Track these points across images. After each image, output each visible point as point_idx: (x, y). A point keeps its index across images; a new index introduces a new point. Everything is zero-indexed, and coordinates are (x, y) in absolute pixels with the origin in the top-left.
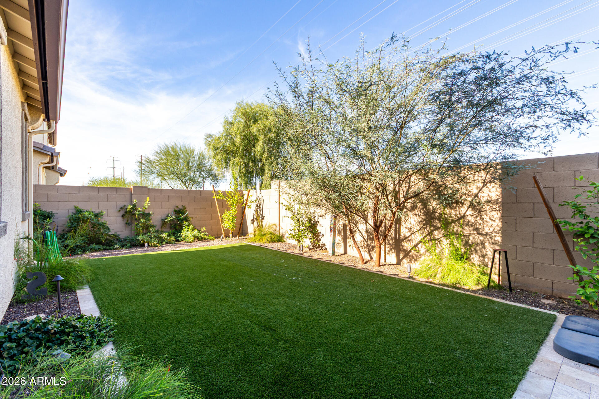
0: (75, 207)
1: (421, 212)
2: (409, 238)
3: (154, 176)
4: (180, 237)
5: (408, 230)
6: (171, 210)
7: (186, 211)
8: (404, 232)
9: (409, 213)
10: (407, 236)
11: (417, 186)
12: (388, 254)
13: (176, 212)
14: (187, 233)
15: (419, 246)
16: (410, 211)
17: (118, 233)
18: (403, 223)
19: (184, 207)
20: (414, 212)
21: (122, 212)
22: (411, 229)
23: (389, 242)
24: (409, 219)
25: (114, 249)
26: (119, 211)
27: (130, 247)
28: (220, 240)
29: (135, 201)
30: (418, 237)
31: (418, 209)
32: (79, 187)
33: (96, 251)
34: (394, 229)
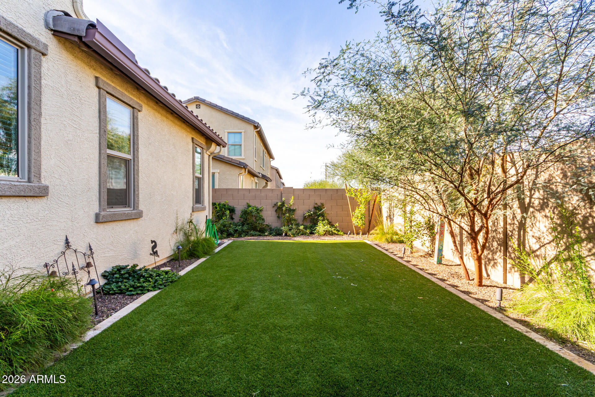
0: (247, 204)
1: (554, 213)
2: (538, 253)
3: (338, 177)
4: (315, 230)
5: (535, 241)
6: (311, 208)
7: (324, 208)
8: (531, 243)
9: (537, 214)
10: (535, 249)
11: (549, 173)
12: (509, 272)
13: (315, 208)
14: (321, 227)
15: (553, 266)
16: (539, 211)
17: (270, 224)
18: (528, 230)
19: (323, 205)
20: (543, 214)
21: (276, 208)
22: (540, 238)
23: (510, 255)
24: (537, 224)
25: (264, 236)
26: (274, 207)
27: (275, 236)
28: (347, 236)
29: (283, 199)
30: (551, 252)
31: (549, 208)
32: (249, 189)
33: (253, 236)
34: (517, 237)
